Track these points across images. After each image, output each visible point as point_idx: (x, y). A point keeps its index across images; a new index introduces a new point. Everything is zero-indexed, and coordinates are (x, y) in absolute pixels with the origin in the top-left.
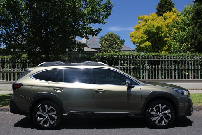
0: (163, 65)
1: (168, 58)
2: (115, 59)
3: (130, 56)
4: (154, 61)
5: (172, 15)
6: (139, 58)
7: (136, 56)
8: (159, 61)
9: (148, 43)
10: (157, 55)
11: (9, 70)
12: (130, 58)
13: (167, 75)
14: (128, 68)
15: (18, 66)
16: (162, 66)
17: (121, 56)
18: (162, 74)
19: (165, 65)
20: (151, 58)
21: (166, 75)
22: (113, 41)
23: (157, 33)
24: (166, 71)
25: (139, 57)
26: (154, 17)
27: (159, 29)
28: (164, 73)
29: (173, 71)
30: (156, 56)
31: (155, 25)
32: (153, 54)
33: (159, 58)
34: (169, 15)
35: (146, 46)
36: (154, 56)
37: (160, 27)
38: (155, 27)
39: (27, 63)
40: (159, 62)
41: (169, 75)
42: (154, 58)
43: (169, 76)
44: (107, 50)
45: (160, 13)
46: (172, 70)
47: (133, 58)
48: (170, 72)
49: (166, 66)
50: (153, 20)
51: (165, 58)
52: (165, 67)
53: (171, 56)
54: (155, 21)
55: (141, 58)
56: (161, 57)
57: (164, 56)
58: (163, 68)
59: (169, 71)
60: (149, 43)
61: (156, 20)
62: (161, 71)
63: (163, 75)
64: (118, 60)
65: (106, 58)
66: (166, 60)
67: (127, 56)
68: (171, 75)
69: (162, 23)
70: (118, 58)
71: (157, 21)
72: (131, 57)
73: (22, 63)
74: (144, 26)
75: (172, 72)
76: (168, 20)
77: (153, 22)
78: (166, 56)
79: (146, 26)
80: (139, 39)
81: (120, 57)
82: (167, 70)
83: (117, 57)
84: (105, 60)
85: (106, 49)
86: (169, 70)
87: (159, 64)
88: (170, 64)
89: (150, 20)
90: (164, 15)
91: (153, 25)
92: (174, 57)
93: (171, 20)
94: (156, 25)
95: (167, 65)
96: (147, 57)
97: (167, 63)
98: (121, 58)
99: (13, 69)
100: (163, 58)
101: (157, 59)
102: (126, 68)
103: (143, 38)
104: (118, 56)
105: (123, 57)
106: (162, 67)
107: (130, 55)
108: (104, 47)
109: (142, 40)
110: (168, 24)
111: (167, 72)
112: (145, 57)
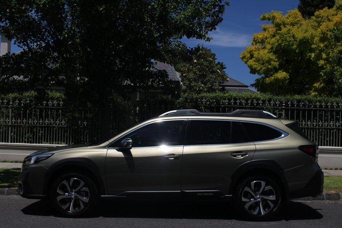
0: (316, 120)
1: (327, 107)
2: (223, 106)
3: (252, 101)
4: (298, 111)
5: (333, 15)
6: (270, 105)
7: (264, 101)
8: (309, 111)
9: (281, 75)
10: (305, 99)
11: (12, 123)
12: (252, 104)
13: (324, 140)
15: (31, 113)
16: (313, 122)
17: (235, 99)
18: (313, 137)
19: (321, 119)
20: (293, 105)
21: (321, 138)
22: (207, 67)
23: (301, 53)
24: (322, 132)
25: (269, 103)
26: (296, 18)
27: (305, 44)
28: (319, 136)
29: (336, 132)
30: (303, 102)
31: (296, 36)
32: (297, 97)
33: (308, 105)
34: (326, 15)
35: (277, 80)
36: (299, 101)
37: (308, 40)
38: (298, 40)
39: (48, 109)
40: (309, 114)
41: (328, 139)
42: (298, 106)
43: (327, 141)
44: (195, 85)
45: (308, 9)
46: (333, 129)
47: (258, 104)
48: (330, 133)
49: (322, 121)
50: (293, 24)
51: (321, 106)
52: (320, 123)
53: (332, 103)
54: (298, 28)
55: (274, 106)
56: (312, 103)
57: (320, 102)
58: (316, 125)
59: (327, 132)
60: (285, 73)
61: (299, 25)
62: (313, 132)
63: (316, 139)
64: (228, 107)
65: (205, 104)
66: (322, 110)
67: (247, 100)
68: (333, 139)
69: (311, 31)
70: (229, 104)
71: (301, 28)
72: (255, 102)
73: (38, 108)
74: (274, 36)
75: (333, 133)
76: (323, 26)
77: (294, 30)
78: (322, 103)
79: (278, 37)
80: (263, 64)
81: (233, 101)
82: (324, 129)
83: (227, 101)
84: (204, 107)
85: (193, 84)
86: (328, 129)
87: (309, 118)
88: (329, 117)
89: (288, 24)
90: (317, 13)
91: (294, 37)
92: (338, 103)
93: (331, 25)
94: (300, 35)
95: (325, 121)
96: (286, 103)
97: (325, 116)
98: (235, 103)
99: (19, 121)
100: (315, 106)
101: (305, 107)
103: (272, 62)
104: (229, 100)
105: (238, 101)
106: (315, 123)
107: (253, 99)
108: (189, 80)
109: (270, 67)
110: (323, 33)
111: (324, 134)
112: (281, 103)
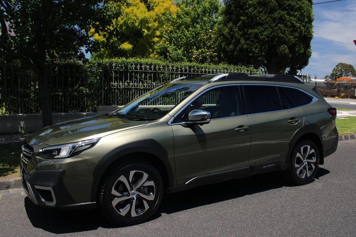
2: (130, 71)
3: (155, 66)
5: (162, 2)
6: (169, 71)
7: (164, 67)
9: (128, 46)
12: (155, 69)
14: (151, 87)
17: (141, 65)
25: (168, 68)
30: (193, 68)
31: (138, 16)
33: (197, 71)
34: (158, 1)
36: (190, 67)
37: (147, 19)
38: (140, 19)
42: (190, 71)
47: (159, 69)
64: (135, 72)
65: (115, 69)
67: (151, 65)
70: (136, 68)
72: (157, 67)
76: (158, 10)
81: (138, 66)
83: (134, 66)
91: (136, 16)
93: (162, 10)
96: (181, 69)
98: (141, 68)
101: (195, 72)
102: (149, 86)
104: (136, 65)
105: (143, 66)
110: (158, 16)
112: (177, 68)
